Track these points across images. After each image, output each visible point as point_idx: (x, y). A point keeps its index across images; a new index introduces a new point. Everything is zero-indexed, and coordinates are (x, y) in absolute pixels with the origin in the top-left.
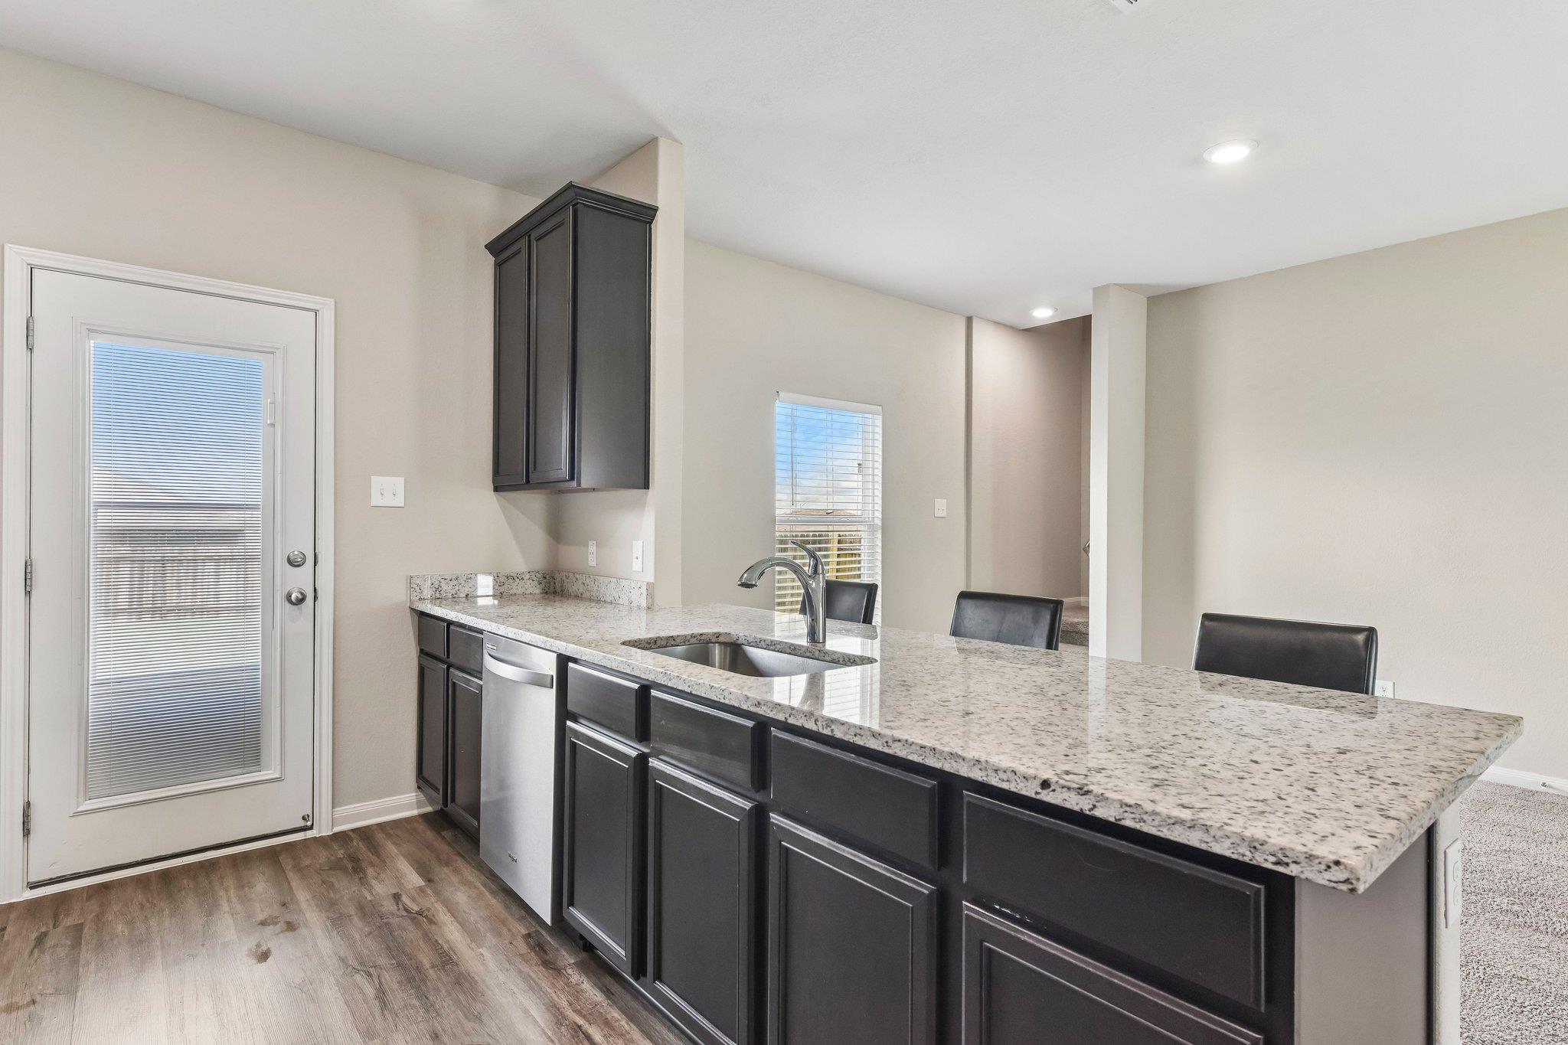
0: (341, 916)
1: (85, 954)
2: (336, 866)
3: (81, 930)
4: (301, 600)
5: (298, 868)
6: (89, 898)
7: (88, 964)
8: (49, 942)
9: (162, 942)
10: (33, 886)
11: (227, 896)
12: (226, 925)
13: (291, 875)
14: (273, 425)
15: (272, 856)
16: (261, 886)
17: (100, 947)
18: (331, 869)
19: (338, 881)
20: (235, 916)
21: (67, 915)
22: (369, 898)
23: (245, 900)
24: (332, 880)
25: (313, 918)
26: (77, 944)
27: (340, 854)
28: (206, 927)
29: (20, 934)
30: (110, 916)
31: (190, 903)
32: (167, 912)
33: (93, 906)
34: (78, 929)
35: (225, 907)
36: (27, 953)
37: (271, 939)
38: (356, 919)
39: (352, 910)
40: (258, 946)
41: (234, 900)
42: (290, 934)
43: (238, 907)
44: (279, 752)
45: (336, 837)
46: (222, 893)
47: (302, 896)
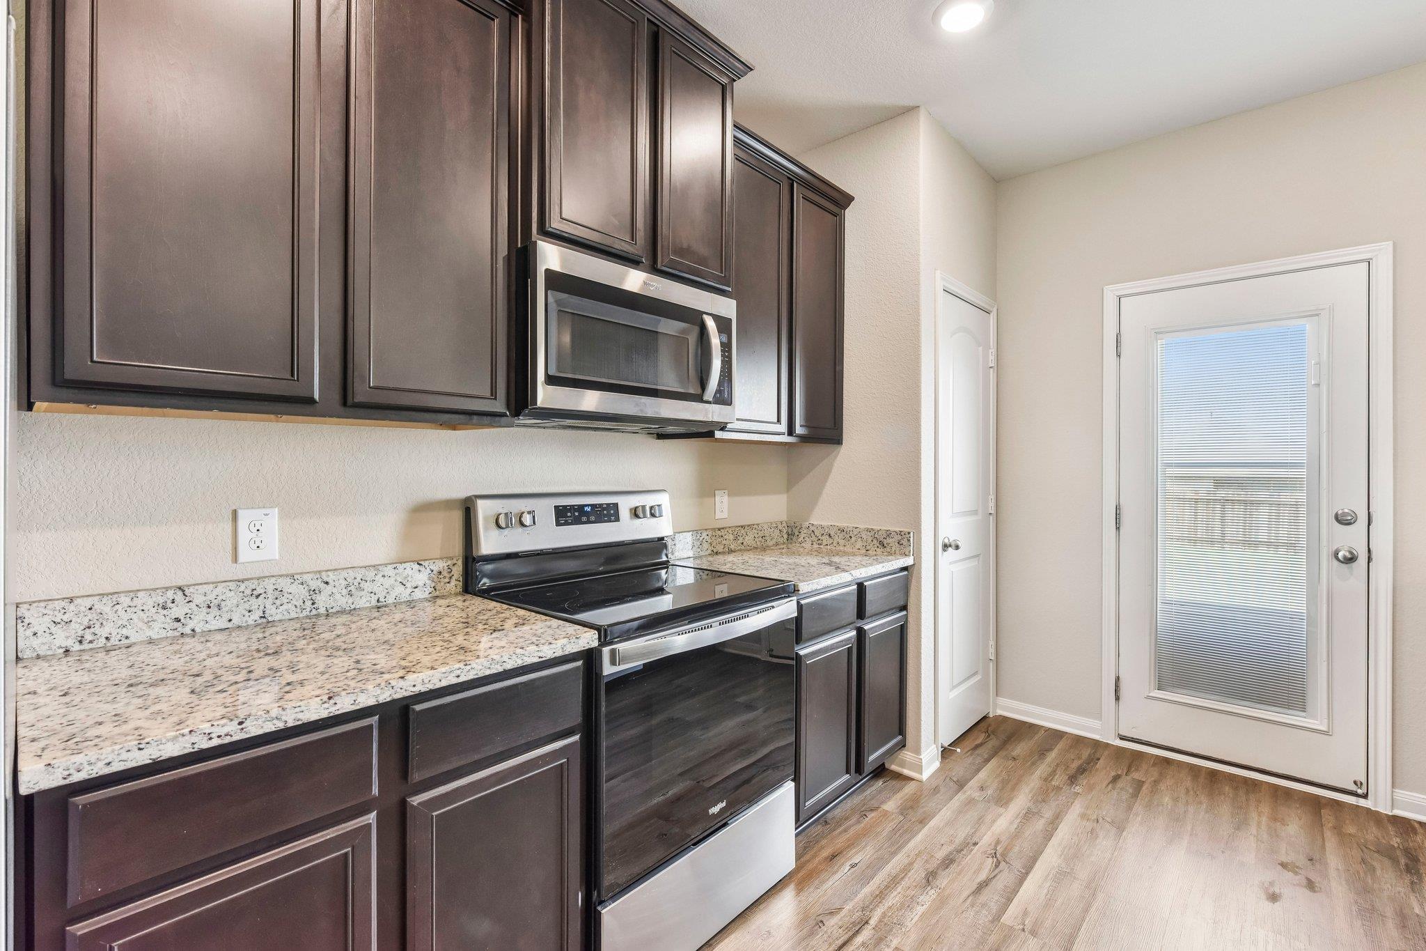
0: (1373, 909)
1: (1138, 807)
2: (1387, 853)
3: (1142, 786)
4: (1351, 559)
5: (1338, 830)
6: (1154, 765)
7: (1137, 815)
8: (1120, 784)
9: (1192, 829)
10: (1123, 738)
11: (1259, 817)
12: (1249, 846)
13: (1328, 834)
14: (1318, 385)
15: (1316, 804)
16: (1294, 827)
17: (1149, 806)
18: (1378, 852)
19: (1382, 869)
20: (1259, 843)
21: (1137, 770)
22: (1417, 910)
23: (1274, 834)
24: (1375, 864)
25: (1338, 889)
26: (1135, 795)
27: (1396, 841)
28: (1231, 837)
29: (1106, 768)
30: (1162, 786)
31: (1225, 809)
32: (1204, 806)
33: (1155, 773)
34: (1139, 785)
35: (1253, 830)
36: (1104, 785)
37: (1288, 885)
38: (1390, 924)
39: (1389, 912)
40: (1272, 884)
41: (1264, 827)
42: (1307, 892)
43: (1265, 836)
44: (1325, 706)
45: (1395, 820)
46: (1254, 815)
47: (1334, 860)
